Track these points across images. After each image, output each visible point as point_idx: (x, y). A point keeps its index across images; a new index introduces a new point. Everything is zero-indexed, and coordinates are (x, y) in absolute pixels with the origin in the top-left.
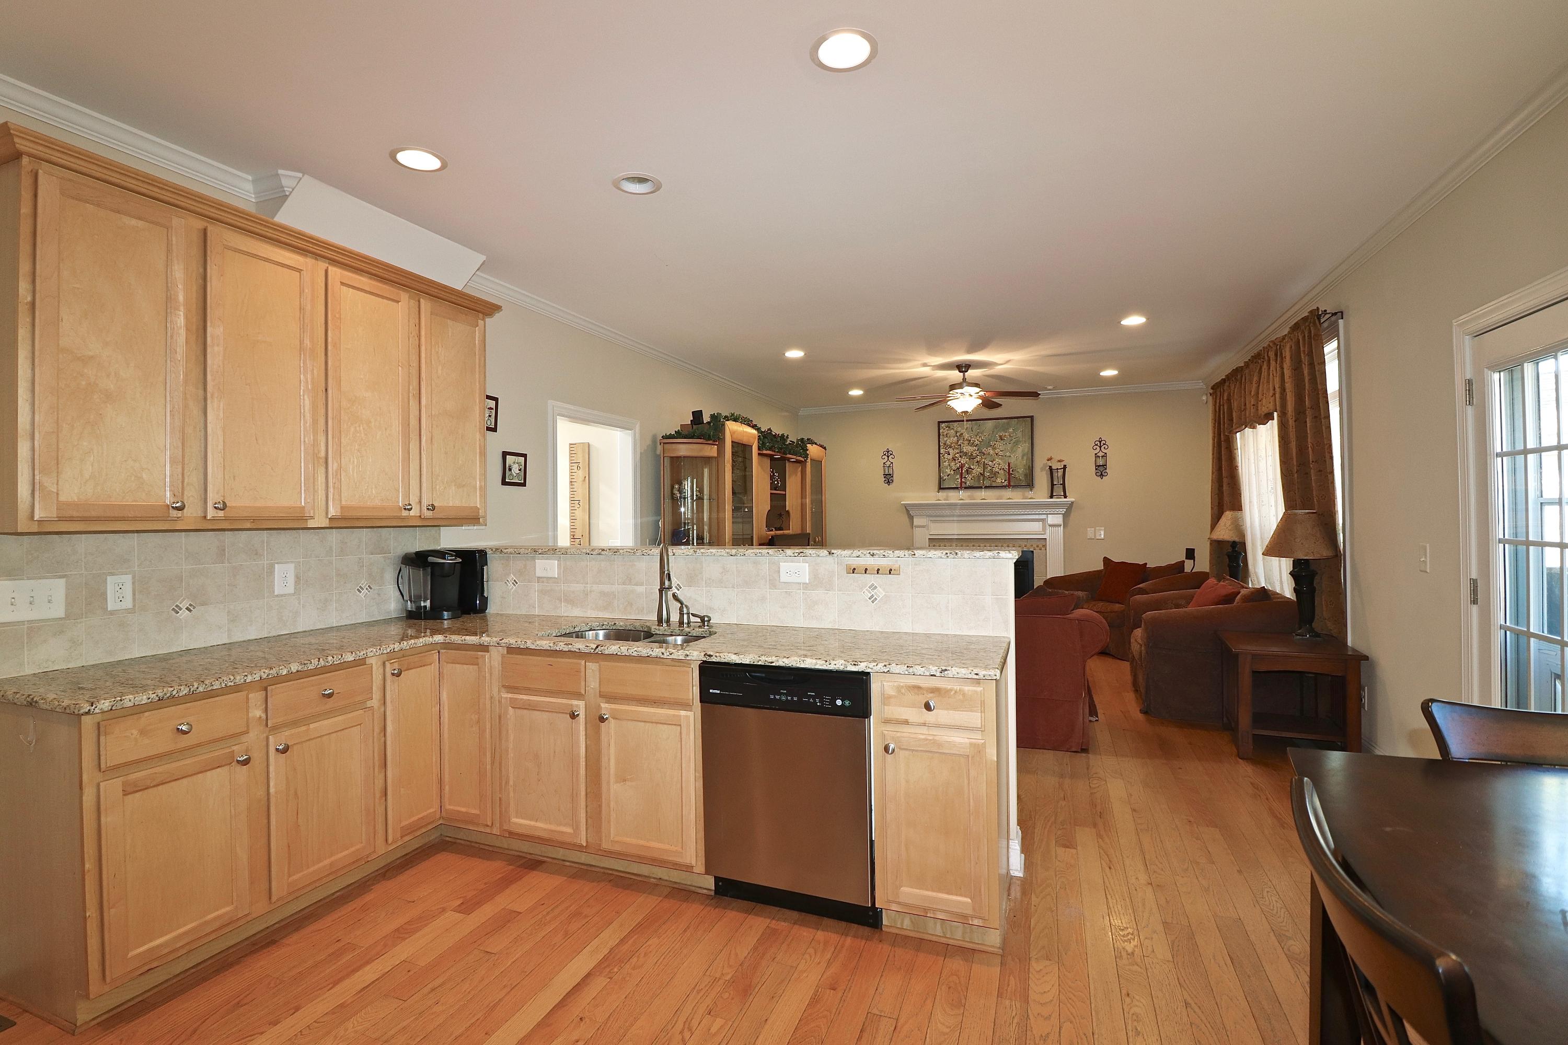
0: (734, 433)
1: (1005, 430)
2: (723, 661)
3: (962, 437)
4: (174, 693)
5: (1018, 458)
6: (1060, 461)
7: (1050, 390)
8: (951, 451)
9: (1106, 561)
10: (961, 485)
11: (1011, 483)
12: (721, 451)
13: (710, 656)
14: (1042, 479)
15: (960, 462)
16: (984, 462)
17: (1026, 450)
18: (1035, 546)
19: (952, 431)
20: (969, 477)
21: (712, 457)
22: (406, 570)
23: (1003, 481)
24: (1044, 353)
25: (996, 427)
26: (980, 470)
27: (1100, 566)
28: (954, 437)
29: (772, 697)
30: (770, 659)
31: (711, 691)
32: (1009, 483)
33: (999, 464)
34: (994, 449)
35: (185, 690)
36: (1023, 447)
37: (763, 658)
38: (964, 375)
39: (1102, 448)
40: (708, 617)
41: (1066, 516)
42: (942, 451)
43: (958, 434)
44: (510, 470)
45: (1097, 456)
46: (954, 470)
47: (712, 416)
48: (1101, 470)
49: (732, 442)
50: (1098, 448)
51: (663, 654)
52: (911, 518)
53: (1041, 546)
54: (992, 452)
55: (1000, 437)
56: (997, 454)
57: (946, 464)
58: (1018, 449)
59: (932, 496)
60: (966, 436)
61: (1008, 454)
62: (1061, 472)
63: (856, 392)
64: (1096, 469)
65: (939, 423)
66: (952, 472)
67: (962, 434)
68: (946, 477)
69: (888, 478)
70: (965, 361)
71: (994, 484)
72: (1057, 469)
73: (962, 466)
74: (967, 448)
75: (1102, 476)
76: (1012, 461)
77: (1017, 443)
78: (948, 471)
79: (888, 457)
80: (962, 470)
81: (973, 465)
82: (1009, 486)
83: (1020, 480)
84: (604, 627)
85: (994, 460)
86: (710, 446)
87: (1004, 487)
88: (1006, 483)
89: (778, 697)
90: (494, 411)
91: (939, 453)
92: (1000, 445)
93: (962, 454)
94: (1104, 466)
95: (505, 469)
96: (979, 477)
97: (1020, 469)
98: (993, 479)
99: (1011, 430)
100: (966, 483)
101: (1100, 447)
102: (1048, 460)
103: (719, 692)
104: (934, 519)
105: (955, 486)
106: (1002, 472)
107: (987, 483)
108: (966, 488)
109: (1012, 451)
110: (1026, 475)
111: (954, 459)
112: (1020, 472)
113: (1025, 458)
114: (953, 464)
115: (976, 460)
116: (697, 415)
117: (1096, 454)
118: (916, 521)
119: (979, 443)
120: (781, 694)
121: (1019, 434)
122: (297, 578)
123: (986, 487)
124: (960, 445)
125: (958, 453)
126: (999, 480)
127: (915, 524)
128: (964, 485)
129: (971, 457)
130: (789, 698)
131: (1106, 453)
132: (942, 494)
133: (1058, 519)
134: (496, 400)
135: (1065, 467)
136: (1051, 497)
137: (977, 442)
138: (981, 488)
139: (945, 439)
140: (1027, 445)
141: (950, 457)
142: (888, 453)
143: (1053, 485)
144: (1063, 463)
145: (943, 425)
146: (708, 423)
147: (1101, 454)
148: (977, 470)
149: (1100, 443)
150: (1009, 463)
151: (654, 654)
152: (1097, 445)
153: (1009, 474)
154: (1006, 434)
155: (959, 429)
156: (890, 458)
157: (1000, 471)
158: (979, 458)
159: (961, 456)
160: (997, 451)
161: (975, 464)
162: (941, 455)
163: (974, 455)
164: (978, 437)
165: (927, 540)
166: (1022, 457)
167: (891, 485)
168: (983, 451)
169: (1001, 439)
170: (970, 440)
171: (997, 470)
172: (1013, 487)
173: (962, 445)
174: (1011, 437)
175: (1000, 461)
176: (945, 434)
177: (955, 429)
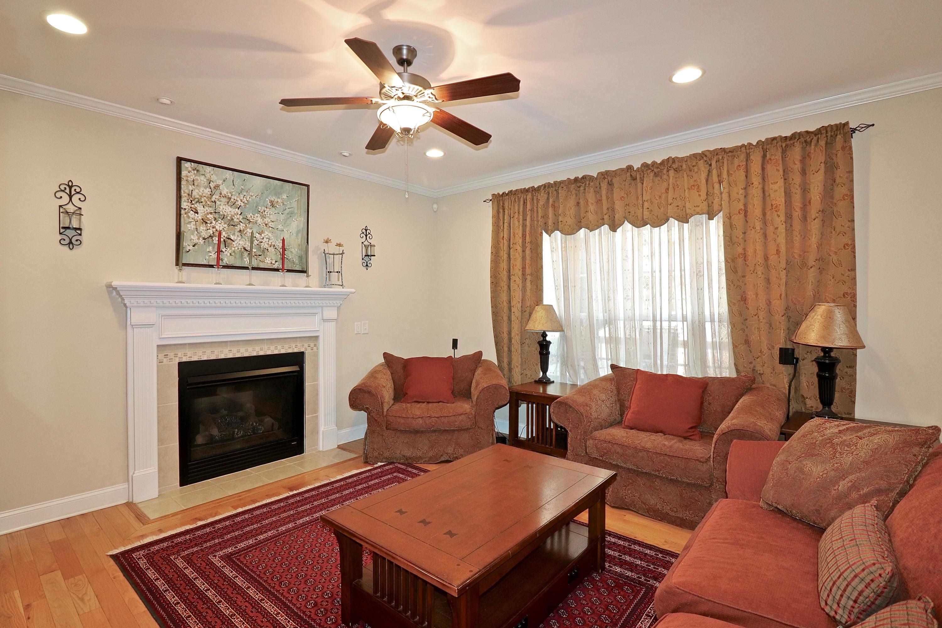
1: (278, 195)
3: (218, 192)
5: (291, 234)
6: (337, 245)
8: (199, 208)
10: (215, 261)
11: (285, 266)
14: (316, 265)
15: (214, 227)
16: (249, 232)
17: (302, 226)
18: (306, 345)
19: (202, 178)
20: (228, 251)
23: (274, 262)
25: (266, 188)
26: (244, 243)
28: (206, 188)
32: (282, 265)
33: (269, 239)
34: (263, 217)
36: (298, 222)
39: (368, 237)
41: (340, 309)
42: (184, 205)
43: (212, 185)
45: (364, 245)
46: (204, 239)
48: (367, 260)
50: (365, 237)
53: (312, 345)
54: (260, 220)
55: (272, 202)
56: (267, 224)
57: (192, 226)
58: (293, 223)
61: (280, 227)
62: (338, 258)
64: (362, 259)
65: (180, 160)
66: (201, 241)
67: (218, 186)
68: (191, 247)
69: (70, 235)
71: (262, 265)
72: (332, 254)
73: (217, 234)
74: (225, 209)
75: (367, 266)
76: (286, 237)
77: (291, 214)
78: (194, 238)
79: (71, 196)
80: (216, 240)
81: (234, 234)
82: (283, 269)
83: (295, 263)
85: (264, 232)
87: (277, 270)
88: (278, 265)
91: (179, 208)
92: (271, 213)
93: (217, 216)
94: (368, 256)
96: (243, 253)
97: (295, 248)
98: (261, 258)
99: (284, 196)
100: (224, 260)
101: (366, 236)
102: (324, 242)
105: (204, 262)
106: (272, 249)
107: (254, 262)
108: (223, 266)
109: (285, 224)
110: (300, 257)
111: (202, 221)
112: (294, 252)
113: (300, 235)
114: (202, 228)
115: (238, 228)
117: (362, 243)
118: (136, 316)
119: (242, 204)
121: (294, 205)
123: (254, 269)
124: (215, 202)
125: (211, 213)
126: (268, 260)
128: (219, 262)
129: (232, 224)
131: (370, 243)
132: (181, 273)
133: (334, 313)
135: (343, 253)
136: (325, 286)
137: (239, 203)
138: (247, 268)
139: (191, 188)
140: (303, 219)
141: (199, 217)
142: (70, 189)
143: (328, 273)
145: (188, 165)
147: (366, 243)
148: (239, 242)
149: (366, 232)
150: (282, 239)
152: (363, 233)
153: (282, 254)
154: (279, 200)
155: (214, 178)
156: (75, 199)
157: (269, 248)
158: (242, 226)
159: (215, 219)
160: (267, 220)
161: (237, 233)
162: (183, 212)
163: (235, 220)
164: (242, 196)
165: (155, 348)
166: (297, 234)
167: (77, 251)
168: (249, 216)
169: (273, 206)
170: (230, 198)
171: (266, 246)
172: (289, 271)
173: (217, 202)
174: (283, 204)
175: (270, 235)
176: (190, 179)
177: (208, 175)
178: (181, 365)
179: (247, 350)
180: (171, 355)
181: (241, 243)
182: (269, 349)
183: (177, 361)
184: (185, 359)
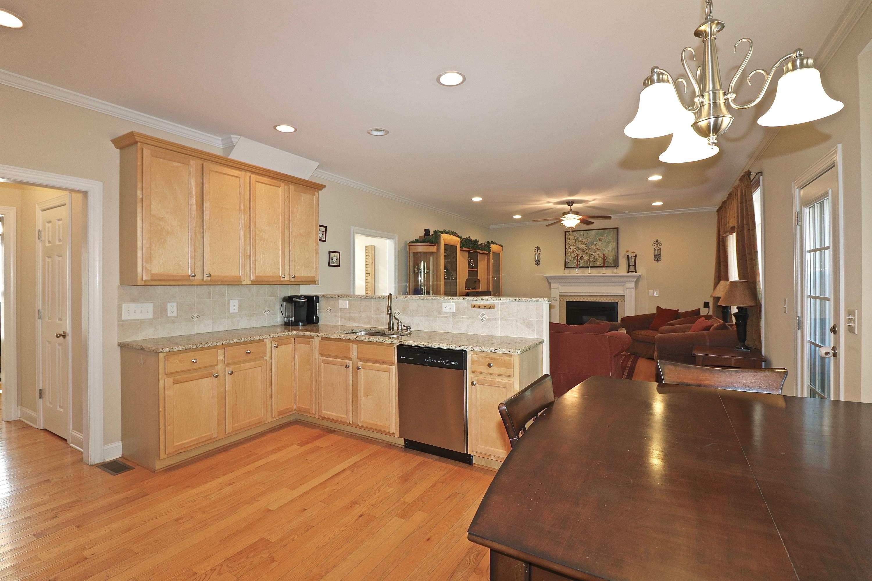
0: (446, 240)
1: (602, 236)
2: (406, 344)
3: (578, 240)
4: (191, 347)
5: (609, 251)
6: (633, 253)
7: (626, 213)
8: (571, 247)
9: (658, 308)
10: (577, 265)
11: (605, 265)
12: (438, 249)
13: (401, 342)
14: (623, 263)
15: (577, 253)
16: (590, 253)
17: (614, 246)
18: (618, 299)
19: (572, 236)
20: (582, 262)
21: (435, 252)
22: (284, 304)
23: (601, 263)
24: (613, 194)
25: (597, 234)
26: (588, 258)
27: (655, 311)
28: (574, 240)
29: (426, 360)
30: (425, 344)
31: (401, 357)
32: (604, 264)
33: (598, 255)
34: (596, 246)
35: (195, 347)
36: (612, 245)
37: (423, 343)
38: (571, 207)
39: (658, 245)
40: (410, 327)
41: (637, 283)
42: (567, 247)
43: (576, 238)
44: (332, 259)
45: (655, 250)
47: (435, 232)
48: (657, 258)
49: (445, 244)
51: (382, 341)
52: (549, 283)
53: (622, 300)
54: (594, 248)
56: (597, 249)
57: (569, 254)
58: (610, 246)
59: (562, 272)
60: (580, 239)
61: (603, 249)
62: (633, 258)
63: (517, 217)
64: (654, 257)
65: (565, 232)
66: (572, 259)
67: (578, 238)
68: (569, 262)
69: (538, 262)
70: (571, 200)
71: (596, 265)
72: (632, 257)
73: (578, 256)
74: (581, 246)
75: (658, 261)
76: (606, 252)
77: (609, 242)
78: (570, 258)
79: (537, 250)
80: (578, 258)
81: (584, 255)
83: (610, 263)
84: (366, 331)
85: (596, 252)
86: (433, 247)
87: (601, 267)
88: (602, 265)
89: (428, 360)
90: (325, 232)
91: (565, 248)
92: (599, 244)
93: (578, 249)
94: (659, 255)
95: (330, 258)
96: (587, 261)
97: (611, 257)
98: (595, 263)
99: (605, 236)
100: (580, 265)
101: (657, 245)
102: (626, 252)
103: (404, 357)
104: (562, 284)
105: (574, 266)
106: (600, 259)
107: (591, 265)
108: (580, 267)
109: (606, 247)
110: (614, 260)
111: (573, 252)
112: (610, 259)
113: (613, 251)
114: (573, 254)
115: (585, 252)
116: (427, 231)
117: (654, 248)
118: (553, 285)
119: (587, 243)
120: (429, 359)
121: (610, 238)
122: (239, 306)
123: (591, 267)
125: (576, 248)
126: (598, 263)
127: (551, 287)
128: (578, 266)
129: (583, 251)
130: (433, 361)
131: (660, 248)
132: (567, 271)
133: (633, 285)
134: (326, 227)
135: (636, 256)
136: (628, 272)
137: (586, 242)
138: (588, 267)
139: (569, 241)
140: (615, 244)
141: (571, 250)
142: (537, 249)
143: (629, 266)
144: (635, 254)
145: (567, 233)
146: (432, 235)
147: (657, 248)
148: (586, 257)
149: (657, 242)
150: (604, 254)
151: (379, 341)
152: (655, 243)
153: (604, 260)
154: (603, 238)
155: (576, 235)
156: (538, 251)
157: (599, 258)
158: (587, 251)
159: (577, 250)
160: (597, 247)
161: (585, 254)
162: (566, 250)
163: (585, 249)
164: (587, 239)
165: (558, 295)
166: (612, 250)
167: (539, 266)
168: (590, 247)
169: (600, 240)
170: (582, 242)
171: (597, 257)
172: (606, 267)
173: (578, 244)
174: (605, 239)
175: (599, 253)
176: (568, 238)
177: (574, 235)
178: (567, 302)
179: (590, 299)
180: (564, 298)
181: (587, 257)
182: (600, 299)
183: (565, 301)
184: (568, 300)
